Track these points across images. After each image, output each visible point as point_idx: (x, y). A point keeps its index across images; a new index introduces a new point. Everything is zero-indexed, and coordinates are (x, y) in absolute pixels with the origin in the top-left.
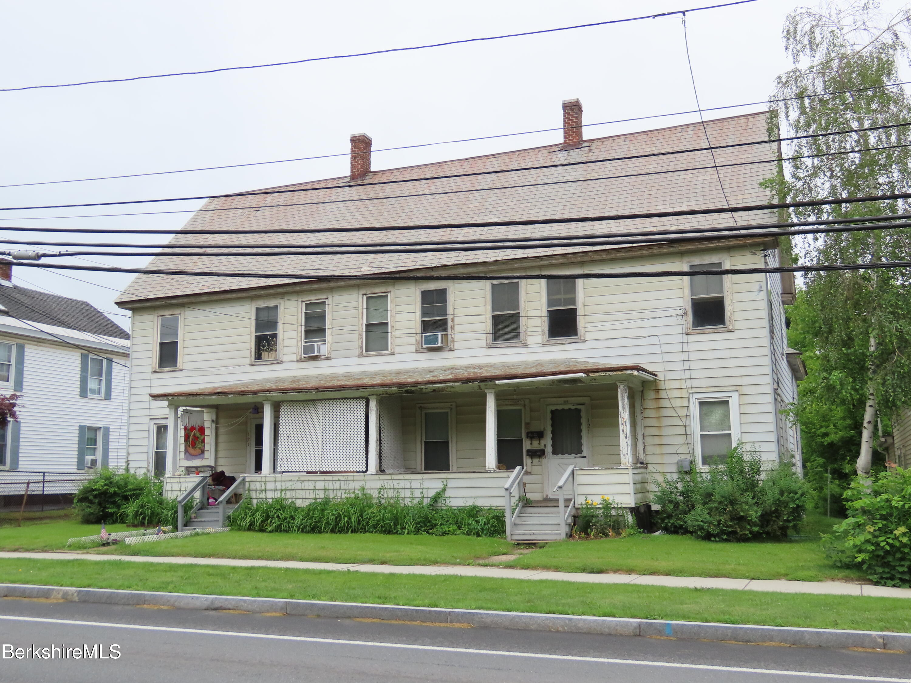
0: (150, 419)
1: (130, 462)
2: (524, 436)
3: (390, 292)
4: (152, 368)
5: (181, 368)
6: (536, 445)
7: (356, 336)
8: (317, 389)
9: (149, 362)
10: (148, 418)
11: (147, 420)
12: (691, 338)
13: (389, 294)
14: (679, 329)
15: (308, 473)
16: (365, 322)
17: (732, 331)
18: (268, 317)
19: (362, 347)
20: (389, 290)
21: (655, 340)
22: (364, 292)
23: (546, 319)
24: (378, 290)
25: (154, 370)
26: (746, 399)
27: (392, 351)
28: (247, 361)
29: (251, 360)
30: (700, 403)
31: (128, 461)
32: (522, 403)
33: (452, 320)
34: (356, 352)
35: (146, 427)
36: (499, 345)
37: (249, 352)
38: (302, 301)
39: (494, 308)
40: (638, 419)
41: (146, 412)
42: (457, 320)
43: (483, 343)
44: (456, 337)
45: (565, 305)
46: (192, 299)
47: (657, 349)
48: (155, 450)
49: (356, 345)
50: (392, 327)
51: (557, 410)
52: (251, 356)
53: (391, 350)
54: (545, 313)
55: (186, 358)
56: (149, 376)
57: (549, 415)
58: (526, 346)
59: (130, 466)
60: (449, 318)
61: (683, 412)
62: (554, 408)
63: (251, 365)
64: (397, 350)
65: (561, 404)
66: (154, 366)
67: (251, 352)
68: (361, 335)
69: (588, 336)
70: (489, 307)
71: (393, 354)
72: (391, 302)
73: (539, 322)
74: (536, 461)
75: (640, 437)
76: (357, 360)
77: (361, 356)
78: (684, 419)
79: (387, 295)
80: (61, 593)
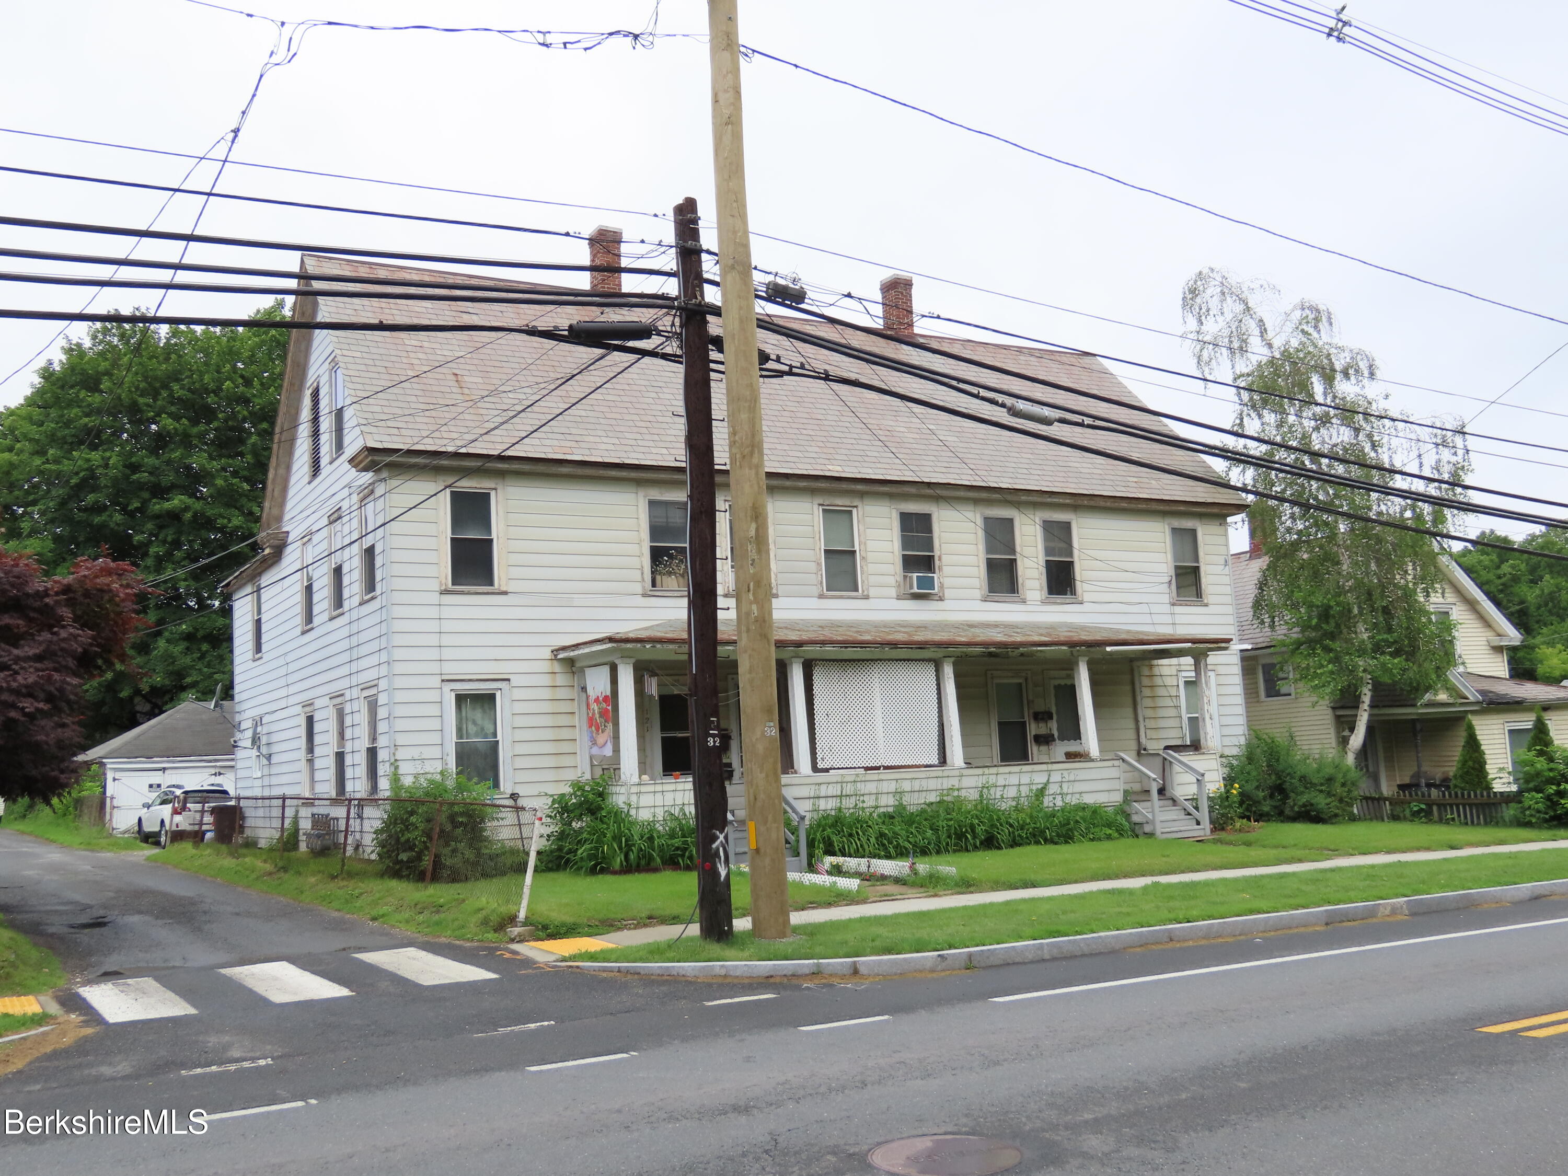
0: (443, 681)
1: (399, 763)
2: (1026, 719)
3: (856, 507)
4: (441, 584)
5: (504, 589)
6: (1042, 729)
7: (812, 567)
8: (894, 645)
9: (431, 571)
10: (438, 678)
11: (436, 682)
12: (1178, 609)
13: (854, 511)
14: (1166, 599)
15: (867, 769)
16: (823, 548)
17: (1206, 605)
18: (667, 518)
19: (821, 583)
20: (855, 504)
21: (1144, 608)
22: (821, 502)
23: (1044, 570)
24: (841, 502)
25: (443, 588)
26: (1223, 680)
27: (866, 593)
28: (638, 588)
29: (644, 587)
30: (1185, 682)
31: (396, 760)
32: (1024, 674)
33: (940, 559)
34: (815, 590)
35: (434, 696)
36: (996, 599)
37: (639, 572)
38: (725, 501)
39: (989, 549)
40: (1139, 699)
41: (435, 668)
42: (944, 558)
43: (977, 594)
44: (947, 582)
45: (1060, 556)
46: (541, 468)
47: (1147, 619)
48: (454, 739)
49: (813, 579)
50: (863, 558)
51: (1059, 685)
52: (643, 580)
53: (863, 591)
54: (1042, 562)
55: (515, 572)
56: (435, 598)
57: (1052, 692)
58: (1024, 602)
59: (401, 771)
60: (937, 553)
61: (1173, 692)
62: (1057, 682)
63: (644, 595)
64: (872, 592)
65: (1063, 678)
66: (444, 581)
67: (642, 574)
68: (819, 564)
69: (1087, 597)
70: (981, 547)
71: (867, 597)
72: (858, 522)
73: (1035, 574)
74: (1044, 748)
75: (1141, 719)
76: (815, 602)
77: (821, 596)
78: (1174, 699)
79: (851, 512)
80: (1389, 908)
